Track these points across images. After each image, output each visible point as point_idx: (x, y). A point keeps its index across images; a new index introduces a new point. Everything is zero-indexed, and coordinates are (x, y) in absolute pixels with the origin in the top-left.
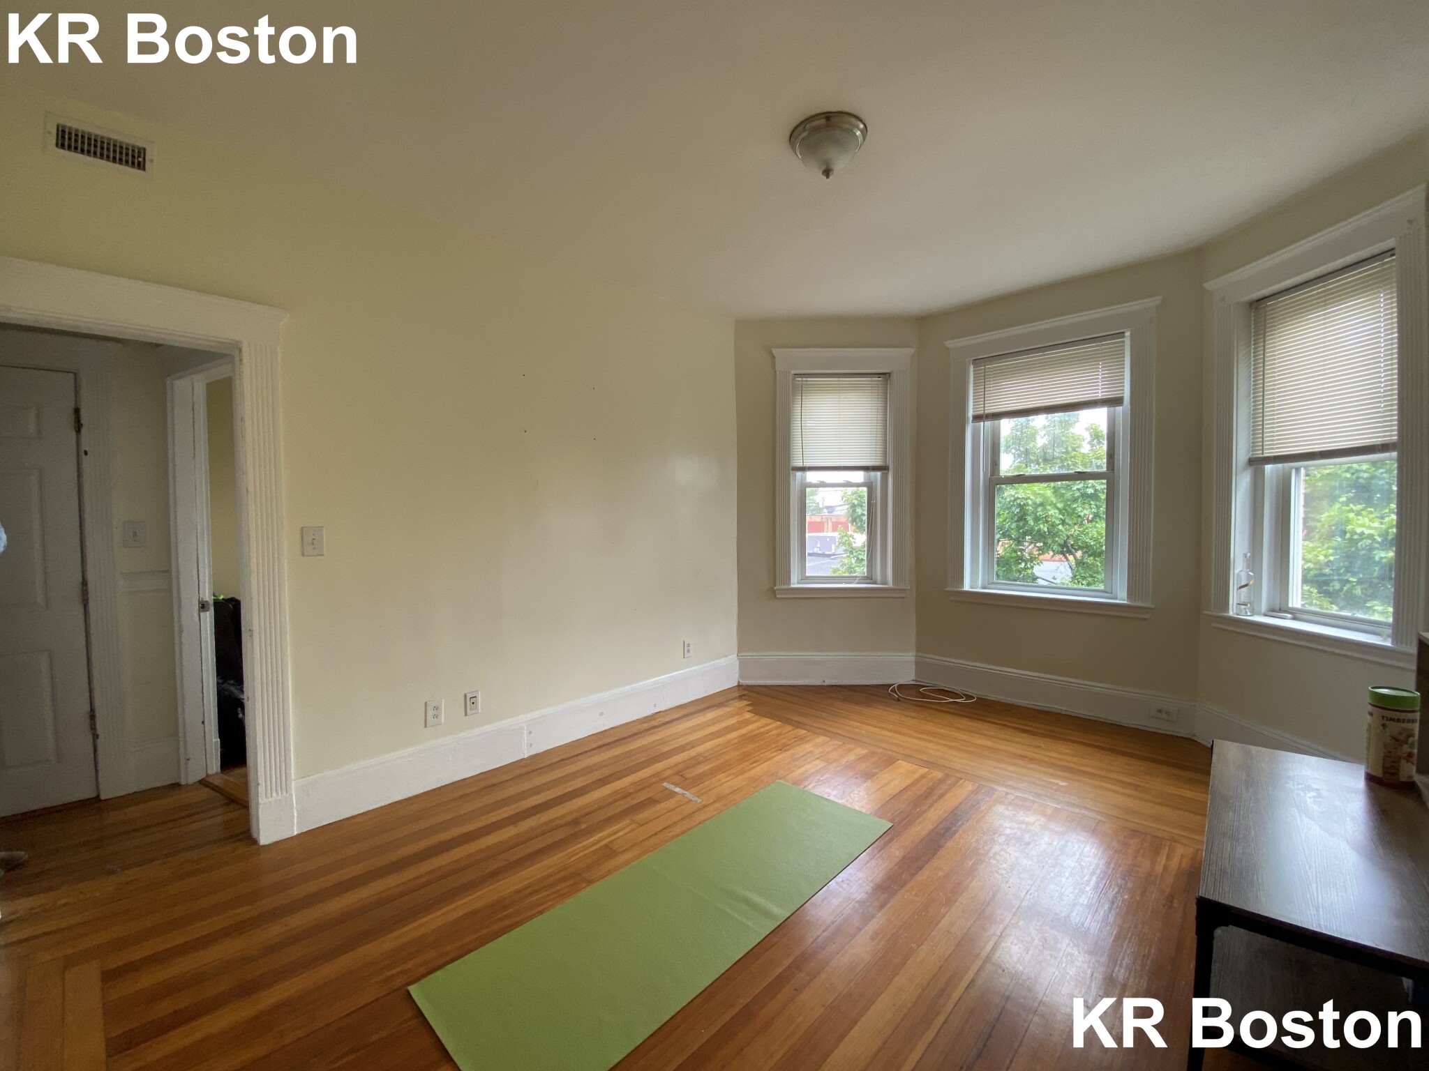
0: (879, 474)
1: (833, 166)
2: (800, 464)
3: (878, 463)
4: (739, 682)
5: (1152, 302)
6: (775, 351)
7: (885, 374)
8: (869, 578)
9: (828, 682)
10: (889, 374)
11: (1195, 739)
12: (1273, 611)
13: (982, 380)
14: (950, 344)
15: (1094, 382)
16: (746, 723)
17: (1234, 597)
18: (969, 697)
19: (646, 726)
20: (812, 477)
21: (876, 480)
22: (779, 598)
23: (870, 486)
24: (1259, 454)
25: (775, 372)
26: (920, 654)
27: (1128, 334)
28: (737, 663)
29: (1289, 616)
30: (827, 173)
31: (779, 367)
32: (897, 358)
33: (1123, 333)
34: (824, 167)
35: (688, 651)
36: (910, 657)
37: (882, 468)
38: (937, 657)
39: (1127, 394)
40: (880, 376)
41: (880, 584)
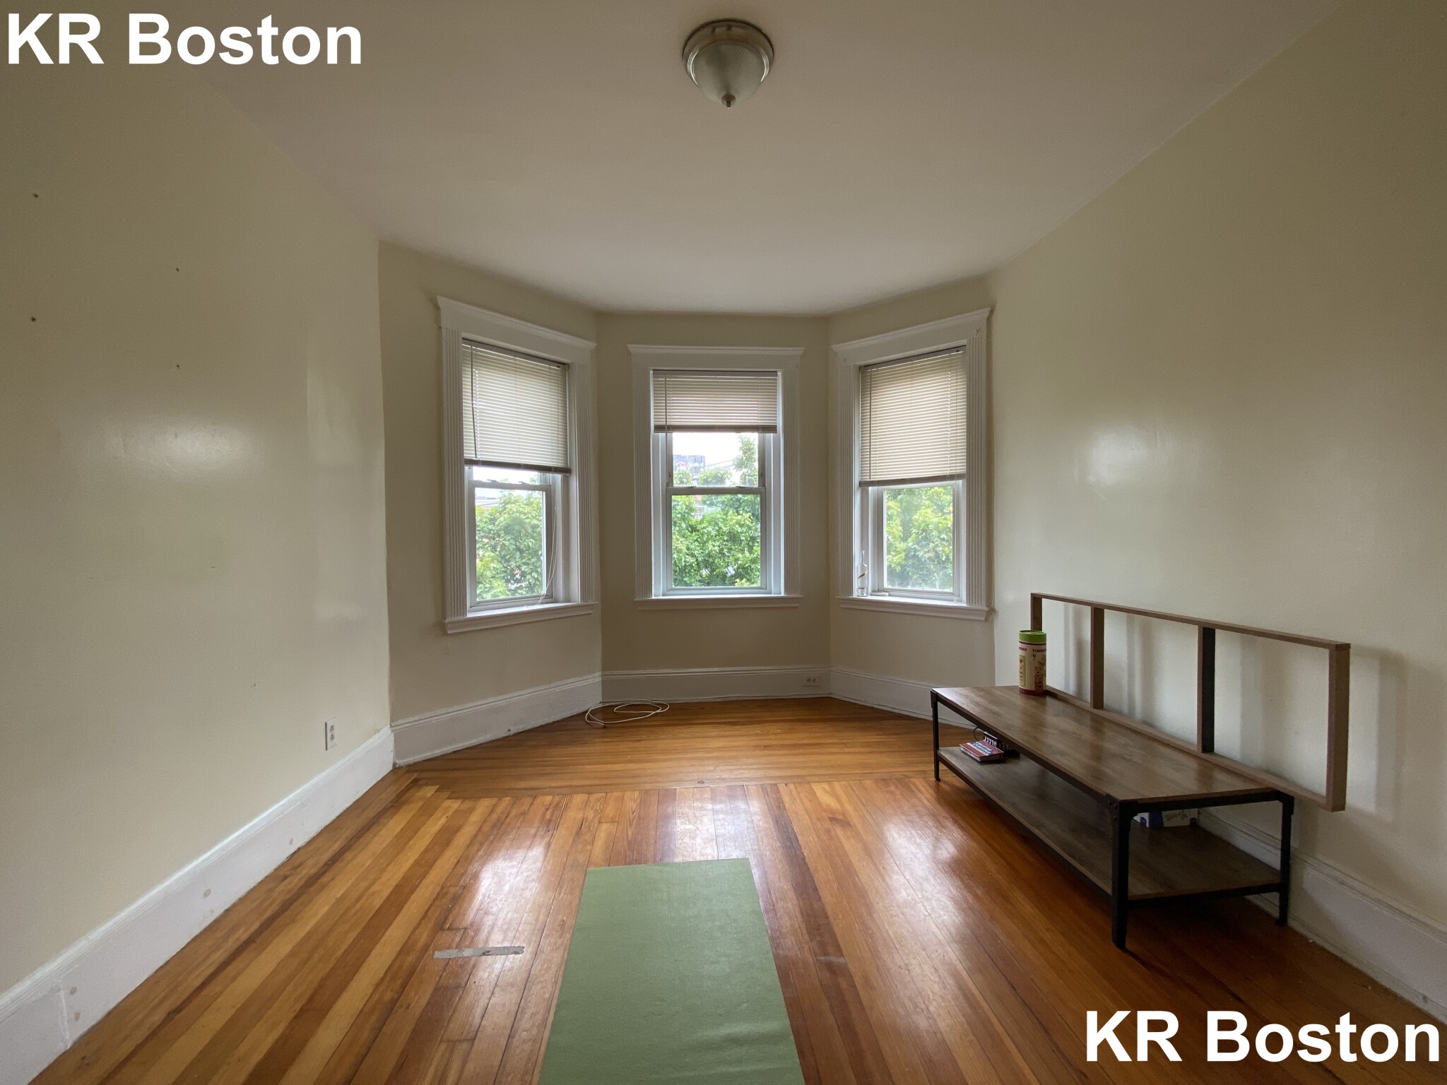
0: (559, 477)
2: (472, 457)
3: (560, 464)
4: (394, 764)
5: (799, 351)
6: (442, 301)
7: (564, 364)
8: (550, 597)
9: (514, 730)
10: (568, 365)
11: (832, 696)
12: (874, 592)
13: (664, 391)
14: (633, 348)
15: (747, 409)
17: (856, 583)
18: (664, 706)
20: (479, 473)
21: (554, 483)
22: (451, 635)
23: (548, 491)
24: (867, 479)
25: (440, 328)
26: (607, 673)
27: (779, 374)
28: (392, 737)
29: (887, 594)
30: (729, 100)
31: (444, 324)
32: (576, 347)
33: (776, 372)
34: (723, 93)
35: (332, 737)
36: (596, 678)
37: (565, 471)
38: (625, 672)
39: (780, 423)
40: (559, 365)
41: (562, 602)
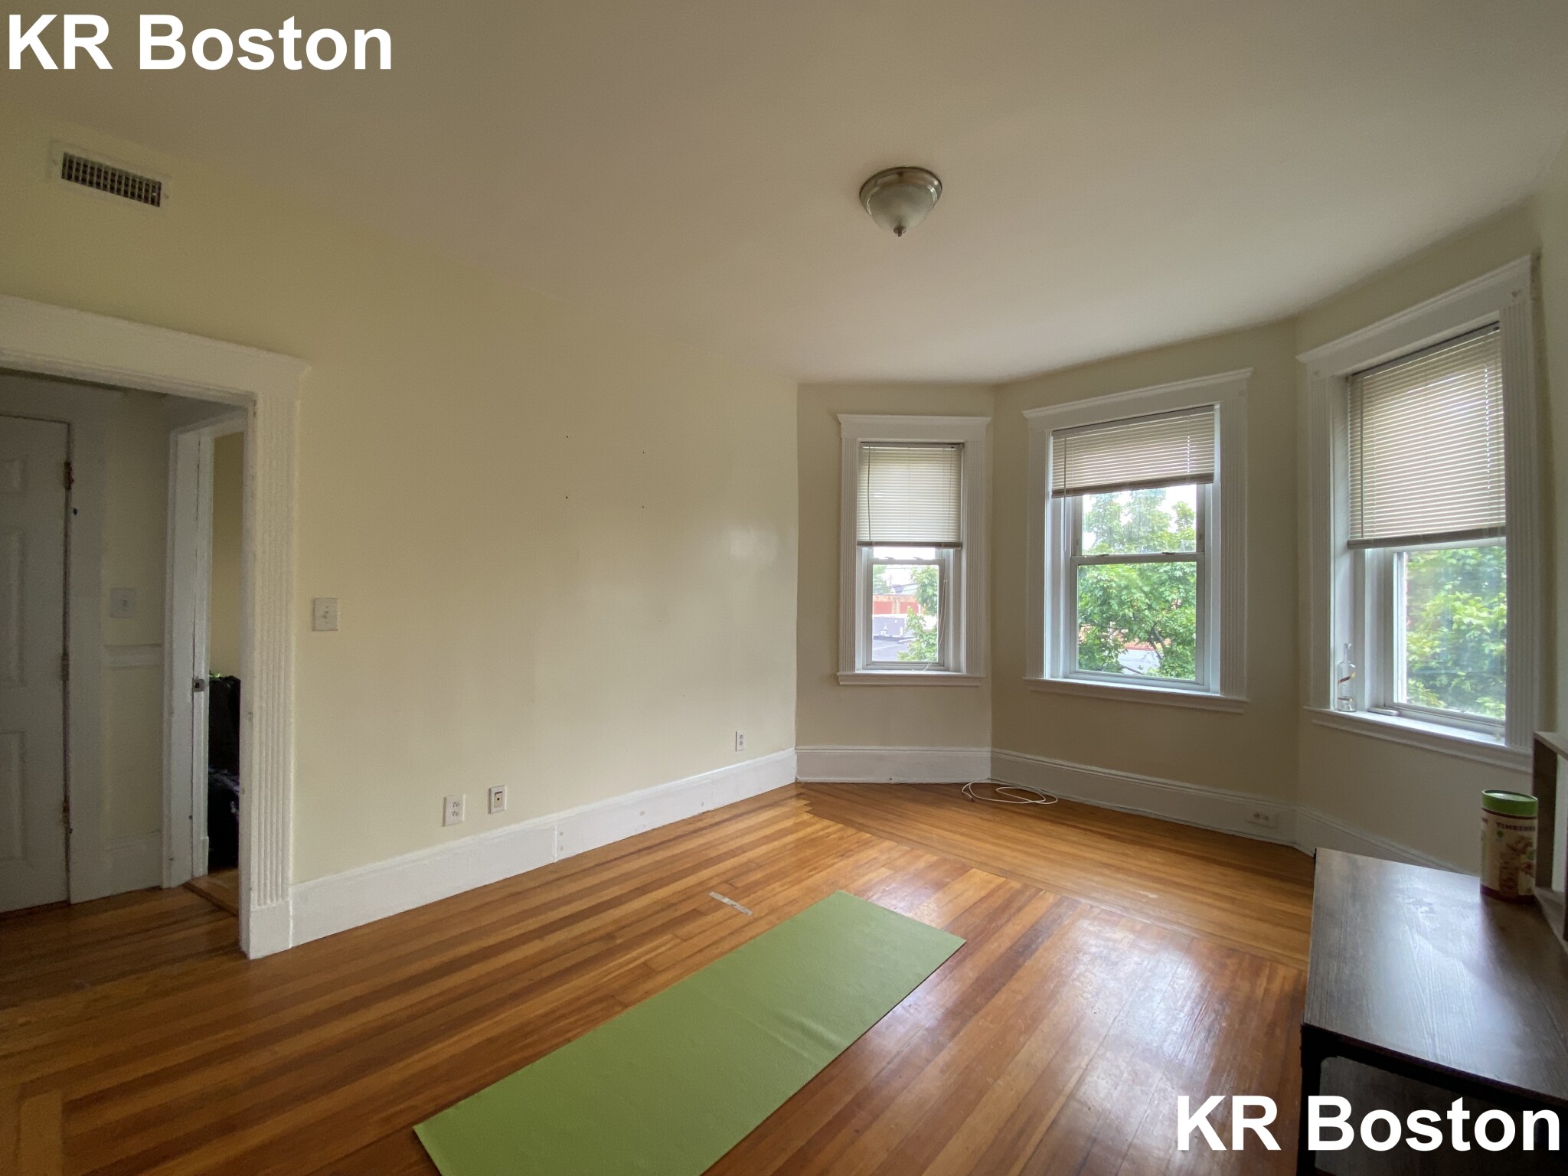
0: (951, 551)
1: (903, 224)
2: (867, 539)
3: (950, 538)
4: (796, 779)
5: (1246, 373)
6: (842, 417)
7: (959, 444)
8: (941, 664)
9: (895, 780)
10: (963, 444)
11: (1296, 846)
12: (1378, 706)
13: (1062, 452)
14: (1028, 414)
15: (1182, 456)
16: (805, 824)
17: (1335, 691)
18: (1049, 798)
19: (691, 827)
20: (879, 553)
21: (949, 556)
22: (842, 685)
23: (942, 563)
24: (1358, 537)
25: (841, 439)
26: (997, 750)
27: (1217, 407)
28: (795, 757)
29: (1395, 712)
30: (899, 230)
31: (844, 434)
32: (972, 427)
33: (1213, 405)
34: (895, 225)
35: (741, 743)
36: (985, 753)
37: (956, 545)
38: (1014, 753)
39: (1217, 471)
40: (953, 446)
41: (952, 671)
